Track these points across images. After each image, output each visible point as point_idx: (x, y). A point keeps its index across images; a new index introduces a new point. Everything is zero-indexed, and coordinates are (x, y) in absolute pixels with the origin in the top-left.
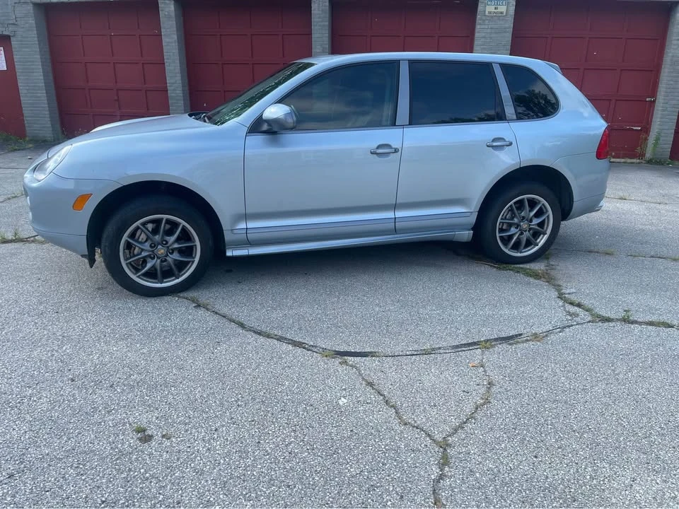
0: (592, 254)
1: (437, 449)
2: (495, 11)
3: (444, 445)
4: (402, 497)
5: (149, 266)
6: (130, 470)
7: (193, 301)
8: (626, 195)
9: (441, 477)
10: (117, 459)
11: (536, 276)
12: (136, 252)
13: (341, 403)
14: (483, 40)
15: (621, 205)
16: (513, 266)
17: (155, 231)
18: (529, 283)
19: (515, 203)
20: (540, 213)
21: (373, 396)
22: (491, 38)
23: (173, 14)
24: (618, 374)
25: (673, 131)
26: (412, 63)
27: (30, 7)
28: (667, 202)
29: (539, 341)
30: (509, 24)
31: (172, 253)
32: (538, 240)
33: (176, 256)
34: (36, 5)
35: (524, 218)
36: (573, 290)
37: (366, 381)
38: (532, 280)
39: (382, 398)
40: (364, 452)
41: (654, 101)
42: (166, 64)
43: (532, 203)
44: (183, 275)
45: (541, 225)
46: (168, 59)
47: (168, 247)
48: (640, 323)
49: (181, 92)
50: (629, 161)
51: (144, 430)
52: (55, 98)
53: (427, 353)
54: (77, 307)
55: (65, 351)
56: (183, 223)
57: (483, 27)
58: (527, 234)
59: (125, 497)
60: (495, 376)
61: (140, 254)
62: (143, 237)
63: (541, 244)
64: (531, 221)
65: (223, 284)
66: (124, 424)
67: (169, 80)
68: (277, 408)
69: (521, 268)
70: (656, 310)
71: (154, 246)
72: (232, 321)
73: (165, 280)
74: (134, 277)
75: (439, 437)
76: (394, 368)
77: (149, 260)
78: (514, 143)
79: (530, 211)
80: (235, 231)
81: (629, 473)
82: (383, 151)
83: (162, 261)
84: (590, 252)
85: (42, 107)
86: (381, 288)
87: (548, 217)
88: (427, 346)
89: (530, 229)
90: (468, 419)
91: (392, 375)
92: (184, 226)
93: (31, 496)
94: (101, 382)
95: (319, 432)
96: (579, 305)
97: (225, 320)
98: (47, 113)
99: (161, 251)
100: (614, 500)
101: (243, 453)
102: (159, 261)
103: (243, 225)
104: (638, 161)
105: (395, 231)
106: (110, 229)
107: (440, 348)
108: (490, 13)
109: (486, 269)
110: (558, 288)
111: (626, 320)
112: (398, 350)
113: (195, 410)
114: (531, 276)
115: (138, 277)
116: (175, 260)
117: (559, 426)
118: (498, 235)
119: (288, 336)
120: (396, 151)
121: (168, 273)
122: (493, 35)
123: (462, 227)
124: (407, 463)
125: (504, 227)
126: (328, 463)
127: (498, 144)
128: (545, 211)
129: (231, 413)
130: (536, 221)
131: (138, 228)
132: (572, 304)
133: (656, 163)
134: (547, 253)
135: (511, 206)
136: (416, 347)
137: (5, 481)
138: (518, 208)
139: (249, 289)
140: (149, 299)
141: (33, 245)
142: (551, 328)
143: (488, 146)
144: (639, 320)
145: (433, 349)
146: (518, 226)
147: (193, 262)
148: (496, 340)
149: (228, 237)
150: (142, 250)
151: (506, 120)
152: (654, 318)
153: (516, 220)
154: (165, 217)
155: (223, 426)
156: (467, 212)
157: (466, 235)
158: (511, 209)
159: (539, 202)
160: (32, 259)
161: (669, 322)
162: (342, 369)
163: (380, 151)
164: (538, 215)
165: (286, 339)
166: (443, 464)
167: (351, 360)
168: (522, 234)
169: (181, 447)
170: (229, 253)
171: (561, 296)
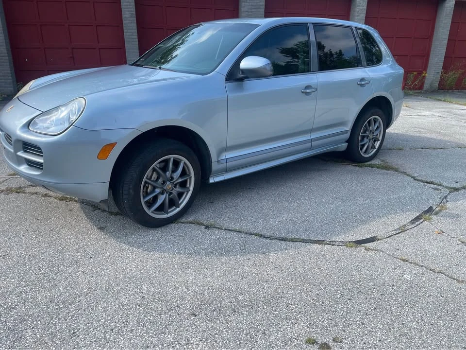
5: (160, 201)
11: (386, 168)
13: (408, 278)
14: (247, 13)
16: (365, 163)
17: (163, 170)
21: (418, 269)
22: (252, 12)
31: (176, 187)
33: (178, 189)
35: (371, 131)
37: (399, 258)
47: (174, 183)
53: (403, 230)
56: (184, 159)
62: (155, 176)
63: (377, 147)
71: (164, 183)
73: (169, 211)
74: (149, 212)
76: (401, 245)
77: (160, 196)
78: (370, 82)
80: (219, 162)
83: (169, 195)
84: (390, 149)
87: (381, 129)
89: (373, 138)
91: (406, 250)
92: (184, 162)
102: (167, 195)
103: (223, 157)
105: (310, 149)
107: (406, 226)
109: (351, 168)
115: (152, 212)
116: (177, 192)
118: (359, 144)
120: (316, 90)
127: (363, 84)
130: (376, 133)
136: (391, 227)
143: (358, 85)
145: (403, 227)
147: (188, 192)
149: (215, 167)
150: (154, 187)
151: (363, 66)
154: (173, 156)
156: (347, 130)
157: (344, 146)
159: (378, 120)
163: (306, 91)
164: (376, 129)
168: (370, 142)
170: (211, 181)
171: (414, 178)
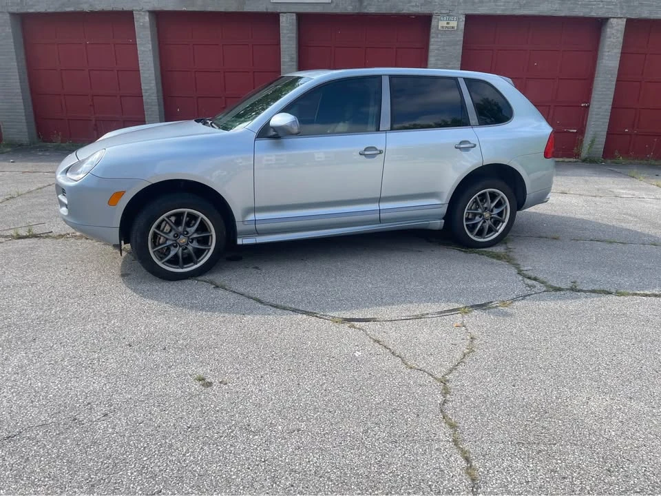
0: (542, 239)
1: (439, 384)
2: (448, 25)
3: (444, 381)
4: (418, 415)
5: (172, 253)
6: (202, 406)
7: (212, 283)
8: (566, 190)
9: (445, 402)
10: (189, 400)
11: (498, 257)
12: (161, 241)
13: (357, 355)
14: (437, 51)
15: (562, 198)
16: (477, 250)
17: (178, 223)
18: (492, 263)
19: (479, 196)
20: (499, 204)
21: (381, 350)
22: (444, 50)
23: (148, 25)
24: (571, 328)
25: (606, 133)
26: (391, 77)
27: (7, 17)
28: (601, 195)
29: (506, 306)
30: (460, 37)
31: (192, 242)
32: (498, 228)
33: (195, 245)
34: (13, 15)
35: (486, 208)
36: (530, 268)
37: (373, 339)
38: (495, 260)
39: (388, 350)
40: (383, 388)
41: (589, 106)
42: (141, 71)
43: (493, 196)
44: (200, 261)
45: (500, 214)
46: (143, 66)
47: (189, 237)
48: (585, 292)
49: (156, 98)
50: (567, 160)
51: (204, 379)
52: (30, 103)
53: (417, 317)
54: (110, 290)
55: (114, 324)
56: (202, 215)
57: (436, 40)
58: (489, 223)
59: (205, 423)
60: (475, 332)
61: (165, 243)
62: (168, 228)
63: (500, 231)
64: (492, 211)
65: (233, 269)
66: (185, 375)
67: (144, 87)
68: (307, 360)
69: (485, 251)
70: (597, 281)
71: (177, 236)
72: (249, 298)
73: (185, 266)
74: (159, 263)
75: (440, 376)
76: (394, 329)
77: (172, 248)
78: (478, 145)
79: (492, 202)
80: (246, 223)
81: (584, 395)
82: (370, 153)
83: (183, 250)
84: (540, 237)
85: (18, 112)
86: (369, 270)
87: (506, 207)
88: (417, 313)
89: (491, 218)
90: (459, 363)
91: (393, 334)
92: (202, 218)
93: (128, 427)
94: (154, 346)
95: (344, 376)
96: (535, 279)
97: (243, 297)
98: (24, 118)
99: (183, 240)
100: (575, 412)
101: (288, 392)
102: (181, 249)
103: (251, 217)
104: (575, 160)
105: (380, 221)
106: (140, 222)
107: (428, 314)
108: (443, 27)
109: (454, 253)
110: (517, 266)
111: (573, 289)
112: (394, 316)
113: (240, 363)
114: (493, 257)
115: (163, 263)
116: (194, 248)
117: (529, 365)
118: (465, 224)
119: (300, 308)
120: (381, 152)
121: (188, 260)
122: (446, 48)
123: (435, 217)
124: (418, 393)
125: (470, 217)
126: (356, 396)
127: (464, 146)
128: (503, 202)
129: (270, 365)
130: (496, 211)
131: (163, 220)
132: (529, 278)
133: (591, 162)
134: (505, 239)
135: (475, 198)
136: (408, 314)
137: (102, 419)
138: (482, 201)
139: (257, 273)
140: (172, 283)
141: (47, 240)
142: (515, 297)
143: (456, 148)
144: (584, 289)
145: (422, 315)
146: (481, 215)
147: (209, 250)
148: (472, 307)
149: (240, 227)
150: (167, 239)
151: (470, 125)
152: (596, 287)
153: (480, 211)
154: (187, 210)
155: (267, 374)
156: (440, 204)
157: (439, 224)
158: (475, 202)
159: (499, 195)
160: (52, 252)
161: (608, 290)
162: (351, 331)
163: (366, 153)
164: (497, 206)
165: (299, 310)
166: (445, 394)
167: (357, 324)
168: (484, 222)
169: (238, 390)
170: (239, 242)
171: (520, 272)
